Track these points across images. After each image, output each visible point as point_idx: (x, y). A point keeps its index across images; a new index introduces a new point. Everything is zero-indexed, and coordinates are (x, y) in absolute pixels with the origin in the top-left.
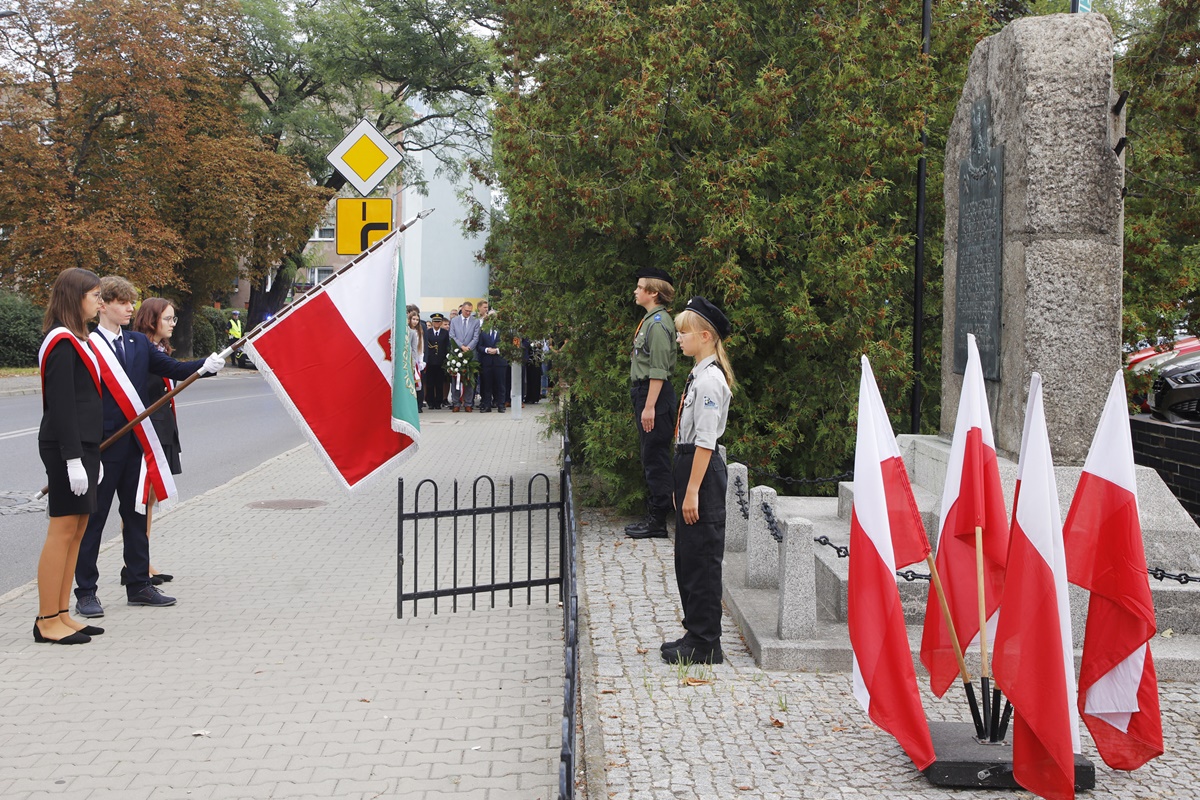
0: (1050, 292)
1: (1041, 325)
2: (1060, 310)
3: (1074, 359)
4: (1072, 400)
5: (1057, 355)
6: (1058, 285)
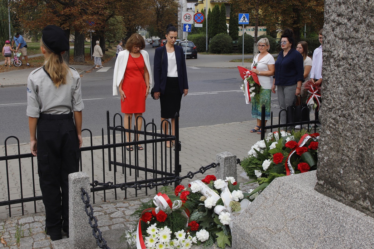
0: (340, 4)
1: (331, 43)
2: (349, 24)
3: (358, 84)
4: (355, 131)
5: (343, 78)
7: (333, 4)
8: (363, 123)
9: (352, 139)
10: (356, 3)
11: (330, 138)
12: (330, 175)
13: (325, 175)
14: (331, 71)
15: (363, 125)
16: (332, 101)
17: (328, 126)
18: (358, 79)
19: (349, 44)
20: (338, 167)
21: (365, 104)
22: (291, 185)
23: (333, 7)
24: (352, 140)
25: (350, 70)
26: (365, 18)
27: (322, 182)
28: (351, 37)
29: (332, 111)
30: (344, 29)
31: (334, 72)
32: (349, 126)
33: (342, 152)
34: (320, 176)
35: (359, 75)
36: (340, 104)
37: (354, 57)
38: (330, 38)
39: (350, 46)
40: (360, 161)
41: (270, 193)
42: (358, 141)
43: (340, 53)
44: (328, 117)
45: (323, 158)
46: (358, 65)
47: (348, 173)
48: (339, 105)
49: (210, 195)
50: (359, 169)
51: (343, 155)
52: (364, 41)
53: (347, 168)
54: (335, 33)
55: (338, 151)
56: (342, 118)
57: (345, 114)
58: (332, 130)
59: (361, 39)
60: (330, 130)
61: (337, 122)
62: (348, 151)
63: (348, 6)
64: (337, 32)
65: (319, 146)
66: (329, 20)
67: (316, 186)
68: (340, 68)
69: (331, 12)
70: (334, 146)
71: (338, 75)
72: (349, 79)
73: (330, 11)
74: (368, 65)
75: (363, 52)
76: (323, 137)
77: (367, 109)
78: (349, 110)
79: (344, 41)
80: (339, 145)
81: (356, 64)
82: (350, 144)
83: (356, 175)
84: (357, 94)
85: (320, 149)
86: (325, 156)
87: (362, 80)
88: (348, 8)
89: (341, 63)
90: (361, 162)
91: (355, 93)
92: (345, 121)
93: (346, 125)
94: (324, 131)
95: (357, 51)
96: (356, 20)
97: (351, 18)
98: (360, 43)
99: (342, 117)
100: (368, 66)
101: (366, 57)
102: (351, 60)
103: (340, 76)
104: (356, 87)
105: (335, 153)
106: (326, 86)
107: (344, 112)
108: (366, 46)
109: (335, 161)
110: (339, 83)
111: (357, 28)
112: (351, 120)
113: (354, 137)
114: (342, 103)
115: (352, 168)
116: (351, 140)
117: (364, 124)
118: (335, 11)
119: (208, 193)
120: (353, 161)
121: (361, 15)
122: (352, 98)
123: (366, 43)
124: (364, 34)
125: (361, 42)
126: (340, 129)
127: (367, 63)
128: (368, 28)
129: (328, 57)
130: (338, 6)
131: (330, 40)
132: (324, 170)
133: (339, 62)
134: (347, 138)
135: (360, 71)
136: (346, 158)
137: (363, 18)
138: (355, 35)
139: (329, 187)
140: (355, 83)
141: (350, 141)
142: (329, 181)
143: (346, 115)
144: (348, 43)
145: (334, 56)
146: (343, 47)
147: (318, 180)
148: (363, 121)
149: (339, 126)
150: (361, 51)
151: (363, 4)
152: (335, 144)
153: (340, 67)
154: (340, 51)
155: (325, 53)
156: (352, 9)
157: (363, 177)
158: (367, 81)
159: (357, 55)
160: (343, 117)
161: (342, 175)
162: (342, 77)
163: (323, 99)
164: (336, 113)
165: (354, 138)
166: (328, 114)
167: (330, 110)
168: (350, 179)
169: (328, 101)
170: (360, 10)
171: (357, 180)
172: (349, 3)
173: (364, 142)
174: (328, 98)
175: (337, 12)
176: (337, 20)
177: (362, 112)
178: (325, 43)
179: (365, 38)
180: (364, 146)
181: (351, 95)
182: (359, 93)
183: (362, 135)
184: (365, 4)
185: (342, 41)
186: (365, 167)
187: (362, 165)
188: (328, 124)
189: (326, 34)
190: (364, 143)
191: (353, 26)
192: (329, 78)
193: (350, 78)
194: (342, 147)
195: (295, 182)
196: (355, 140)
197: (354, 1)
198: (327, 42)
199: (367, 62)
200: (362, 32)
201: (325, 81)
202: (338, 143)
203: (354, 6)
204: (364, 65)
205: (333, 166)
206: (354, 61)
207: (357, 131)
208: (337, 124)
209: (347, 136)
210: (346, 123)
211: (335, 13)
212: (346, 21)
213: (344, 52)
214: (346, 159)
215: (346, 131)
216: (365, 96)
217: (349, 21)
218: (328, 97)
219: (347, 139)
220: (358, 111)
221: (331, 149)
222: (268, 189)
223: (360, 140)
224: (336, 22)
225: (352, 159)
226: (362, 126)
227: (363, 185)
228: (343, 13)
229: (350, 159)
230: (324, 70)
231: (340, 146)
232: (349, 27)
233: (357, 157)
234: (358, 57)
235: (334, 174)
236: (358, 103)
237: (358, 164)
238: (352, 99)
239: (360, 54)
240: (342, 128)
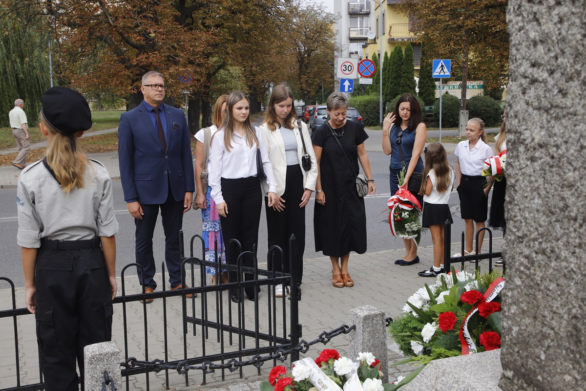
0: (535, 44)
1: (521, 116)
2: (551, 81)
3: (567, 193)
4: (563, 281)
5: (541, 181)
6: (549, 27)
7: (524, 44)
8: (577, 266)
9: (559, 296)
10: (563, 41)
11: (522, 292)
12: (523, 361)
13: (514, 360)
14: (521, 169)
15: (578, 271)
16: (524, 224)
17: (517, 270)
18: (567, 185)
19: (552, 118)
20: (536, 346)
21: (579, 232)
22: (456, 376)
23: (523, 49)
24: (559, 298)
25: (552, 167)
26: (579, 69)
27: (510, 374)
28: (554, 105)
29: (524, 242)
30: (542, 90)
31: (526, 170)
32: (552, 270)
33: (542, 320)
34: (506, 362)
35: (567, 177)
36: (537, 229)
37: (559, 142)
38: (519, 108)
39: (553, 122)
40: (574, 337)
41: (421, 388)
42: (569, 300)
43: (536, 134)
44: (516, 253)
45: (510, 329)
46: (566, 159)
47: (553, 361)
48: (534, 231)
49: (325, 387)
50: (572, 354)
51: (543, 325)
52: (577, 112)
53: (551, 351)
54: (526, 98)
55: (535, 318)
56: (540, 257)
57: (546, 249)
58: (524, 277)
59: (572, 110)
60: (521, 278)
61: (532, 263)
62: (553, 319)
63: (549, 48)
64: (530, 97)
65: (503, 306)
66: (517, 73)
67: (501, 379)
68: (535, 164)
69: (519, 59)
70: (528, 307)
71: (531, 177)
72: (552, 185)
73: (518, 57)
74: (583, 157)
75: (575, 133)
76: (509, 289)
77: (584, 241)
78: (553, 241)
79: (543, 113)
80: (536, 306)
81: (562, 156)
82: (555, 306)
83: (568, 364)
84: (564, 212)
85: (505, 312)
86: (513, 325)
87: (573, 186)
88: (549, 50)
89: (537, 154)
90: (576, 340)
91: (562, 210)
92: (546, 263)
93: (547, 269)
94: (510, 279)
95: (565, 131)
96: (563, 74)
97: (554, 70)
98: (570, 116)
99: (540, 255)
100: (583, 159)
101: (580, 143)
102: (555, 149)
103: (535, 177)
104: (563, 199)
105: (530, 321)
106: (513, 196)
107: (544, 246)
108: (580, 122)
109: (531, 336)
110: (535, 190)
111: (565, 88)
112: (556, 260)
113: (563, 293)
114: (539, 228)
115: (560, 351)
116: (557, 298)
117: (579, 268)
118: (527, 58)
119: (322, 383)
120: (562, 337)
121: (571, 64)
122: (557, 219)
123: (579, 117)
124: (577, 100)
125: (571, 114)
126: (538, 276)
127: (581, 155)
128: (584, 88)
129: (514, 142)
130: (532, 47)
131: (517, 112)
132: (513, 351)
133: (534, 152)
134: (550, 294)
135: (569, 170)
136: (549, 331)
137: (575, 69)
138: (562, 102)
139: (522, 383)
140: (561, 191)
141: (556, 300)
142: (522, 372)
143: (547, 252)
144: (549, 117)
145: (525, 140)
146: (541, 124)
147: (503, 369)
148: (577, 263)
149: (535, 270)
150: (572, 131)
151: (574, 43)
152: (529, 303)
153: (536, 161)
154: (536, 131)
155: (510, 134)
156: (556, 52)
157: (580, 369)
158: (581, 187)
159: (564, 139)
160: (542, 254)
161: (543, 363)
162: (539, 180)
163: (508, 220)
164: (529, 245)
165: (561, 294)
166: (517, 247)
167: (520, 239)
168: (557, 372)
169: (517, 224)
170: (570, 54)
171: (570, 375)
172: (550, 42)
173: (581, 303)
174: (516, 219)
175: (531, 58)
176: (531, 73)
177: (575, 247)
178: (509, 116)
179: (579, 108)
180: (579, 311)
181: (555, 214)
182: (569, 209)
183: (576, 289)
184: (577, 42)
185: (539, 113)
186: (583, 350)
187: (578, 346)
188: (517, 267)
189: (512, 99)
190: (579, 304)
191: (557, 85)
192: (517, 181)
193: (552, 182)
194: (542, 311)
195: (465, 370)
196: (564, 299)
197: (559, 38)
198: (513, 114)
199: (582, 153)
200: (573, 96)
201: (511, 186)
202: (535, 302)
203: (560, 45)
204: (576, 158)
205: (527, 344)
206: (559, 150)
207: (566, 282)
208: (533, 266)
209: (549, 290)
210: (547, 266)
211: (527, 60)
212: (546, 75)
213: (543, 133)
214: (549, 334)
215: (548, 280)
216: (579, 217)
217: (552, 76)
218: (515, 216)
219: (550, 296)
220: (567, 244)
221: (524, 312)
222: (417, 382)
223: (572, 300)
224: (529, 78)
225: (559, 334)
226: (575, 272)
227: (581, 385)
228: (539, 61)
229: (556, 333)
230: (508, 167)
231: (538, 307)
232: (550, 87)
233: (569, 331)
234: (566, 142)
235: (530, 360)
236: (568, 229)
237: (570, 344)
238: (557, 221)
239: (570, 137)
240: (541, 275)
